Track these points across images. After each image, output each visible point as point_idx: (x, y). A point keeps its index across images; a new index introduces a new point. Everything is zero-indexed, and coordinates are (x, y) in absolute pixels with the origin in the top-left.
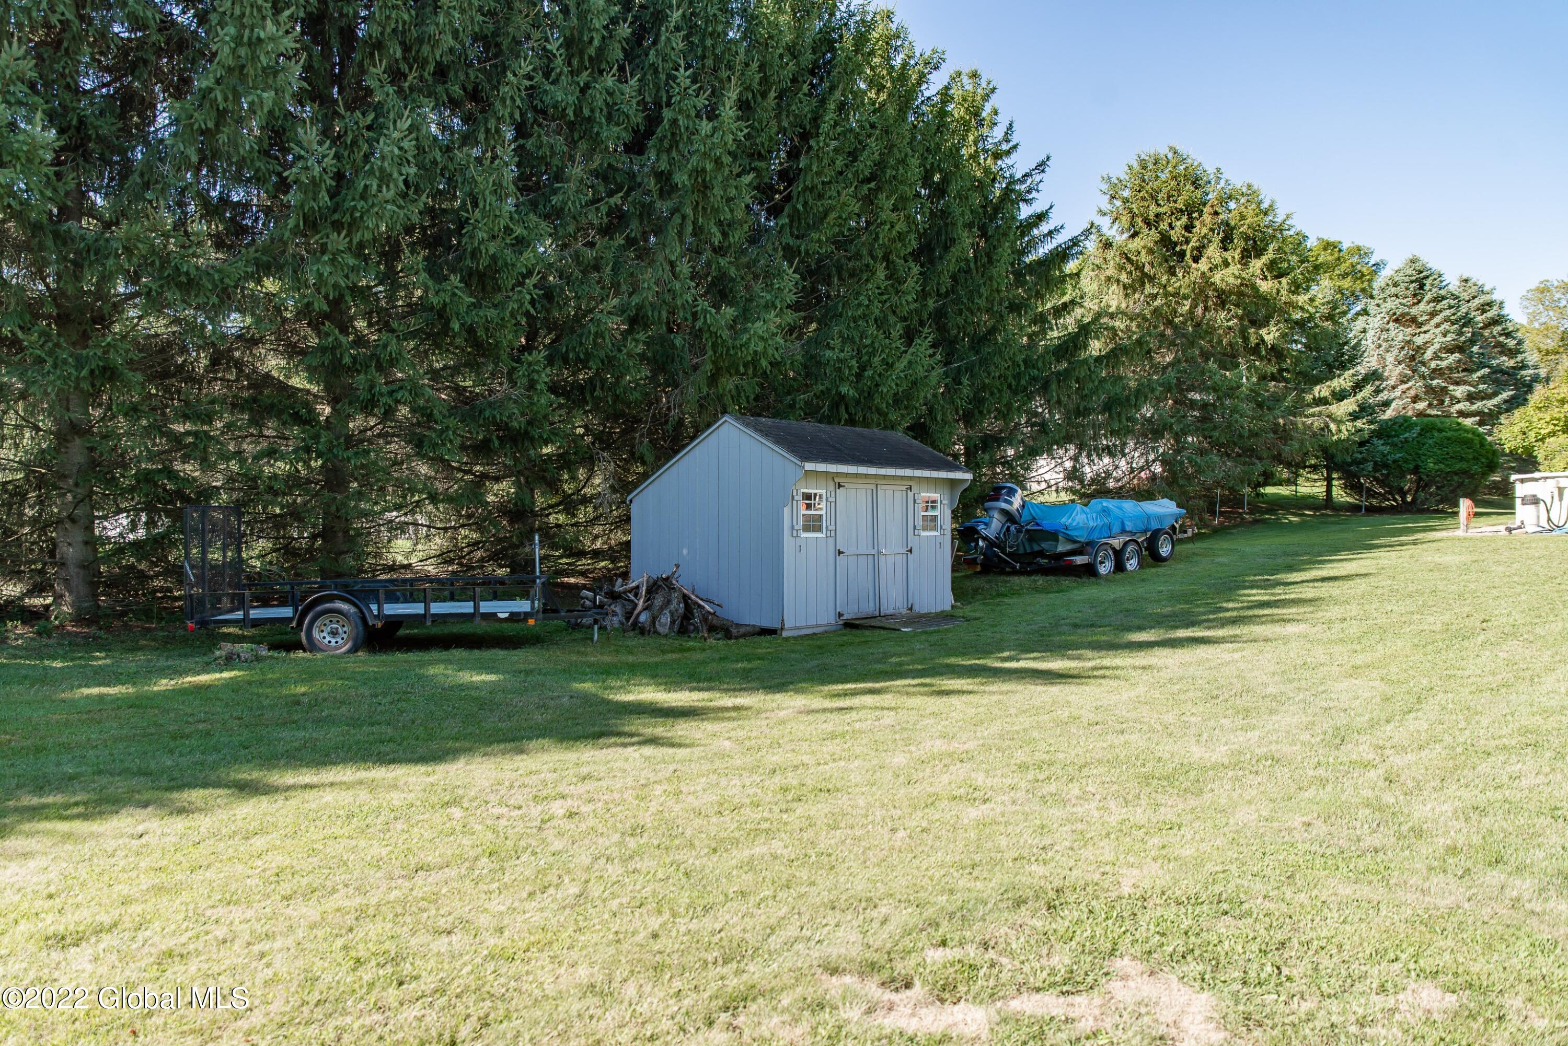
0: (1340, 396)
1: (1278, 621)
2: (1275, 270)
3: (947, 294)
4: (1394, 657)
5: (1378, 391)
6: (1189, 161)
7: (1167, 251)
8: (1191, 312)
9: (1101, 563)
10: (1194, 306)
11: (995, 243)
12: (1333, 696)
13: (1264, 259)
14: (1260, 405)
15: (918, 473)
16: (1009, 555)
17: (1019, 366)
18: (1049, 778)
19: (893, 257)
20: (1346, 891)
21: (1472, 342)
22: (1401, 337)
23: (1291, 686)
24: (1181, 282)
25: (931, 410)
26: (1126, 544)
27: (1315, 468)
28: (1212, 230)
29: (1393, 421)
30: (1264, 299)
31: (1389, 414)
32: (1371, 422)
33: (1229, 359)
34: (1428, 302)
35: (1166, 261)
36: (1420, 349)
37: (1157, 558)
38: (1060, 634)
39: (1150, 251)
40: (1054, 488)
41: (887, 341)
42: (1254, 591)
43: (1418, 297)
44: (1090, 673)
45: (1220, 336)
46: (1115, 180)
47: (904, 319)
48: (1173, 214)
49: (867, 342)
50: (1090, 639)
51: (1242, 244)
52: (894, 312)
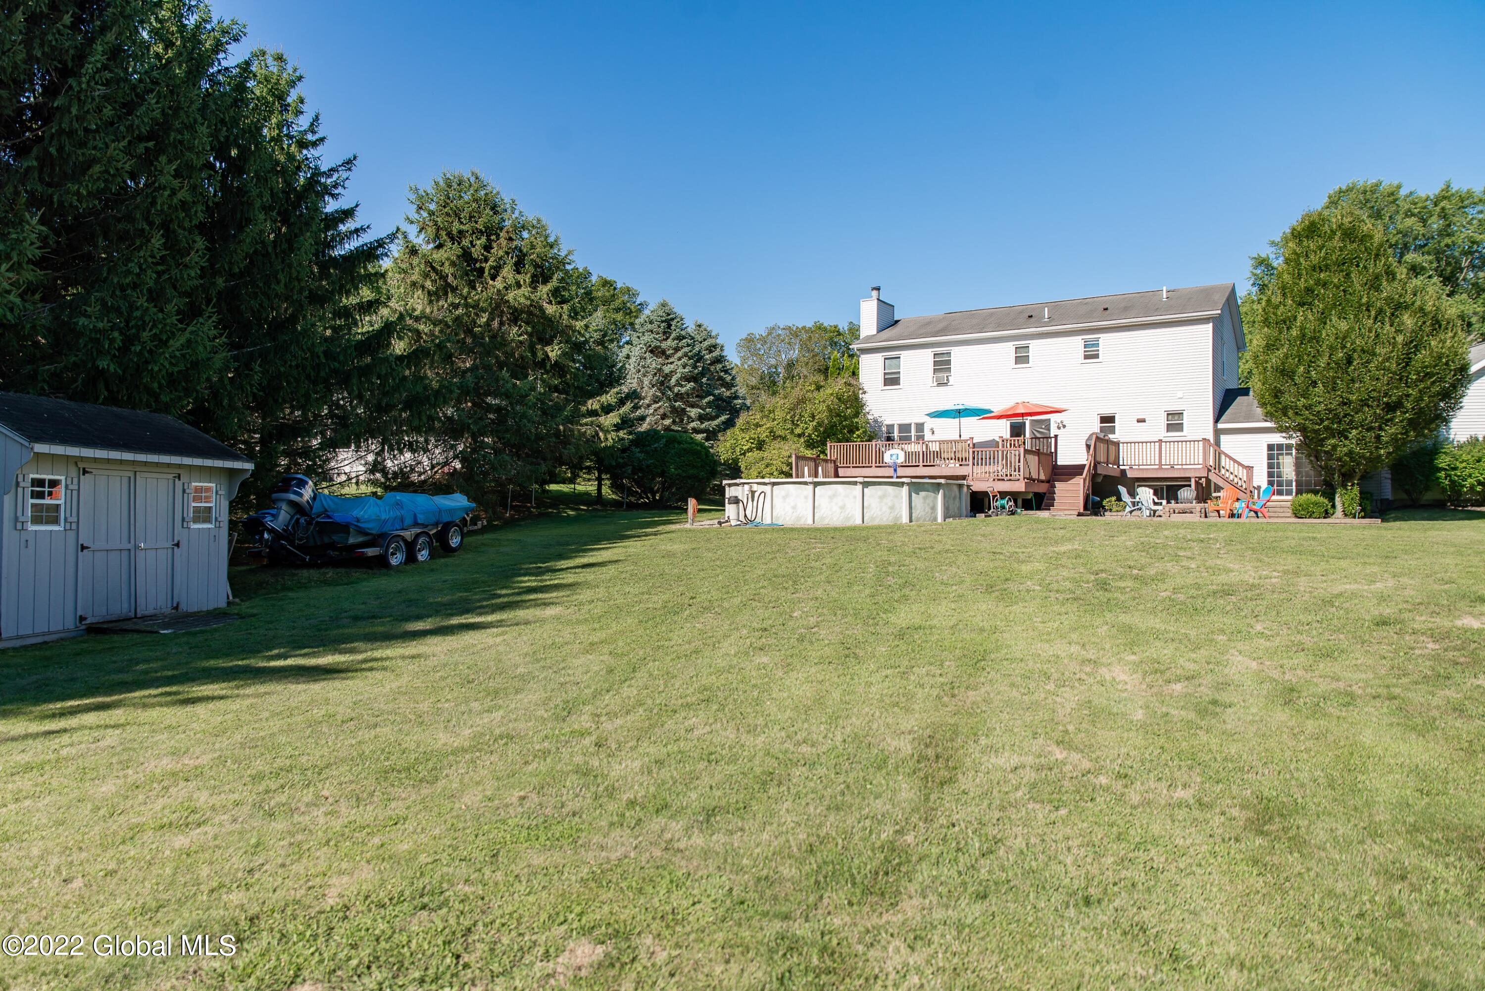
0: (607, 409)
1: (539, 605)
2: (557, 296)
3: (241, 274)
4: (621, 633)
5: (636, 408)
6: (489, 188)
7: (468, 265)
8: (488, 324)
9: (393, 554)
10: (491, 319)
11: (297, 231)
12: (570, 672)
13: (550, 286)
14: (544, 413)
15: (187, 461)
16: (299, 547)
17: (318, 357)
18: (283, 787)
19: (174, 226)
20: (538, 860)
21: (702, 374)
22: (654, 365)
23: (538, 666)
24: (479, 295)
25: (215, 395)
26: (417, 536)
27: (589, 470)
28: (507, 253)
29: (647, 433)
30: (549, 321)
31: (644, 427)
32: (630, 433)
33: (519, 370)
34: (674, 339)
35: (467, 275)
36: (668, 376)
37: (448, 550)
38: (338, 627)
39: (453, 264)
40: (354, 481)
41: (160, 315)
42: (526, 578)
43: (666, 334)
44: (358, 666)
45: (513, 348)
46: (421, 192)
47: (188, 295)
48: (474, 233)
49: (137, 314)
50: (367, 630)
51: (532, 270)
52: (175, 288)
